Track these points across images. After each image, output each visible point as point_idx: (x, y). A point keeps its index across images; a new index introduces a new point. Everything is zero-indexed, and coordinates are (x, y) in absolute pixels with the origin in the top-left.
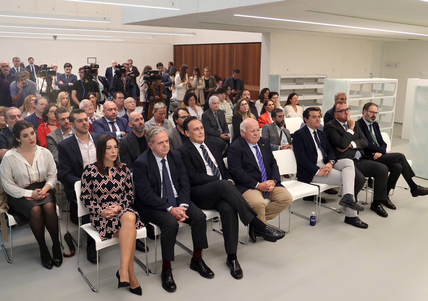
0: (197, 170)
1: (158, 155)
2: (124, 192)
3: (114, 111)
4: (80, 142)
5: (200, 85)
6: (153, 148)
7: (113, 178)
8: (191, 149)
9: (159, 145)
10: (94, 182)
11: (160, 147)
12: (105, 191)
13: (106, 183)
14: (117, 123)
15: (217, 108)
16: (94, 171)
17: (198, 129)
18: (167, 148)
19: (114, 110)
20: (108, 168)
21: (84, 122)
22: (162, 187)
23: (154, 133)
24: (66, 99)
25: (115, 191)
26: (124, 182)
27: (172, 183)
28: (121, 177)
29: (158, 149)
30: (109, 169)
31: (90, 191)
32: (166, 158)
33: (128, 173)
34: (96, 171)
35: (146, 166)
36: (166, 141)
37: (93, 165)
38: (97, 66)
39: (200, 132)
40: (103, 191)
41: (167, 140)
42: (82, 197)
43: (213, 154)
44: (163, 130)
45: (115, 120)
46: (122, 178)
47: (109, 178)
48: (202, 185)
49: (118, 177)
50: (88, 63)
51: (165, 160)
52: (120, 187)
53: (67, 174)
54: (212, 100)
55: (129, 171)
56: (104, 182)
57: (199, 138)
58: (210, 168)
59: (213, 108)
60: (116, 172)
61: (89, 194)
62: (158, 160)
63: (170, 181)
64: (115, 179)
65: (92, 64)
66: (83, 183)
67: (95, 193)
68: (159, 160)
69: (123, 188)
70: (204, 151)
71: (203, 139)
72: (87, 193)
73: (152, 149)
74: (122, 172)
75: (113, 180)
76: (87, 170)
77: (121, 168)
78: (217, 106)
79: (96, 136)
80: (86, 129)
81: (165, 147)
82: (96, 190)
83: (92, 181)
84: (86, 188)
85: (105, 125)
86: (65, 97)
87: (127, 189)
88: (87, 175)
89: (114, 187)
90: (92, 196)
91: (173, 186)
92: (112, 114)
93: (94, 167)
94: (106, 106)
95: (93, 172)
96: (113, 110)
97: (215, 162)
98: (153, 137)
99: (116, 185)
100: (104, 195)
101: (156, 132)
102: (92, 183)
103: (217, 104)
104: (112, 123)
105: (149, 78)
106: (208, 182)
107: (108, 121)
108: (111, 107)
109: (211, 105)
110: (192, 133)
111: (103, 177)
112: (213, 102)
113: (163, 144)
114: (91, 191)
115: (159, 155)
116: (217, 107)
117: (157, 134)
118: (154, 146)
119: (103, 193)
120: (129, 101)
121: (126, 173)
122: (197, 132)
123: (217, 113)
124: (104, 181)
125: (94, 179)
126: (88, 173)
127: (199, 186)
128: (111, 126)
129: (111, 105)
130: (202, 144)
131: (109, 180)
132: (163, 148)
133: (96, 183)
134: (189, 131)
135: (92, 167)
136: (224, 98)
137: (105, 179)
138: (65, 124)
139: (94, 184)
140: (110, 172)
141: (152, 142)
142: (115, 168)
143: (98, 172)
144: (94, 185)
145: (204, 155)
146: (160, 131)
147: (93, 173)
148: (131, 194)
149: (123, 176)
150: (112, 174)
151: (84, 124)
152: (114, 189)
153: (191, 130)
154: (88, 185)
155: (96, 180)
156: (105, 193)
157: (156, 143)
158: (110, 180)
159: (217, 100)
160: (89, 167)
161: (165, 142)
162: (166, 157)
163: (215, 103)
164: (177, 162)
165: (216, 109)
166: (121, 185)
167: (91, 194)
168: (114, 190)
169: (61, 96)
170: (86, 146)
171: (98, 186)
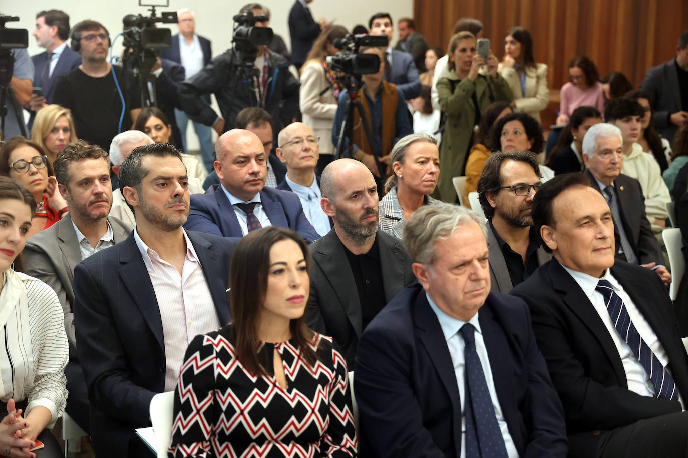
0: (588, 374)
1: (447, 311)
2: (323, 442)
3: (254, 166)
4: (155, 262)
5: (529, 97)
6: (433, 285)
7: (291, 386)
8: (565, 293)
9: (456, 271)
10: (224, 399)
11: (459, 283)
12: (263, 430)
13: (265, 401)
14: (264, 209)
15: (614, 169)
16: (224, 357)
17: (590, 221)
18: (483, 283)
19: (256, 160)
20: (270, 348)
21: (176, 187)
22: (463, 429)
23: (439, 228)
24: (61, 132)
25: (297, 435)
26: (327, 402)
27: (499, 416)
28: (316, 383)
29: (450, 288)
30: (275, 351)
31: (206, 428)
32: (475, 322)
33: (340, 372)
34: (231, 358)
35: (409, 348)
36: (481, 260)
37: (219, 337)
38: (171, 18)
39: (600, 233)
40: (254, 429)
41: (482, 254)
42: (178, 451)
43: (647, 318)
44: (468, 218)
45: (257, 199)
46: (320, 387)
47: (275, 386)
48: (611, 429)
49: (305, 384)
50: (140, 5)
51: (473, 329)
52: (313, 418)
53: (108, 376)
54: (598, 137)
55: (344, 364)
56: (257, 398)
57: (594, 254)
58: (638, 368)
59: (601, 168)
60: (298, 364)
61: (201, 439)
62: (448, 326)
63: (493, 408)
64: (295, 391)
65: (154, 7)
66: (183, 401)
67: (223, 438)
68: (450, 328)
69: (323, 425)
70: (614, 304)
71: (608, 259)
72: (195, 435)
73: (426, 286)
74: (319, 366)
75: (290, 391)
76: (197, 354)
77: (315, 349)
78: (617, 160)
79: (207, 244)
80: (181, 212)
81: (477, 280)
82: (228, 426)
83: (214, 395)
84: (195, 418)
85: (224, 215)
86: (58, 125)
87: (336, 430)
88: (196, 372)
89: (293, 419)
90: (212, 450)
91: (504, 427)
92: (248, 177)
93: (222, 344)
94: (229, 148)
95: (219, 361)
96: (253, 161)
97: (657, 345)
98: (435, 243)
99: (300, 411)
100: (258, 448)
101: (446, 225)
102: (215, 400)
103: (616, 155)
104: (249, 209)
105: (353, 62)
106: (636, 421)
107: (234, 201)
108: (247, 152)
109: (591, 157)
110: (569, 238)
111: (254, 380)
112: (599, 147)
113: (468, 270)
114: (209, 429)
115: (452, 310)
116: (614, 164)
117: (447, 232)
118: (434, 276)
119: (254, 437)
120: (293, 136)
121: (333, 370)
122: (587, 234)
123: (616, 189)
124: (257, 394)
125: (222, 385)
126: (200, 364)
127: (598, 433)
128: (245, 220)
129: (246, 144)
130: (603, 279)
131: (276, 390)
132: (470, 286)
133: (230, 400)
134: (555, 229)
135: (216, 342)
136: (634, 136)
137: (263, 387)
138: (92, 198)
139: (224, 403)
140: (278, 364)
141: (428, 260)
142: (295, 352)
143: (238, 363)
144: (224, 408)
145: (613, 320)
146: (461, 222)
147: (218, 366)
148: (350, 449)
149: (323, 380)
150: (286, 372)
151: (176, 196)
152: (294, 425)
153: (564, 225)
154: (199, 406)
155: (229, 391)
156: (261, 440)
157: (441, 267)
158: (280, 393)
159: (614, 139)
160: (205, 343)
161: (476, 263)
162: (476, 316)
163: (608, 152)
164: (516, 337)
165: (611, 173)
166: (316, 411)
167: (210, 441)
168: (292, 428)
169: (45, 120)
170: (174, 276)
171: (238, 412)
